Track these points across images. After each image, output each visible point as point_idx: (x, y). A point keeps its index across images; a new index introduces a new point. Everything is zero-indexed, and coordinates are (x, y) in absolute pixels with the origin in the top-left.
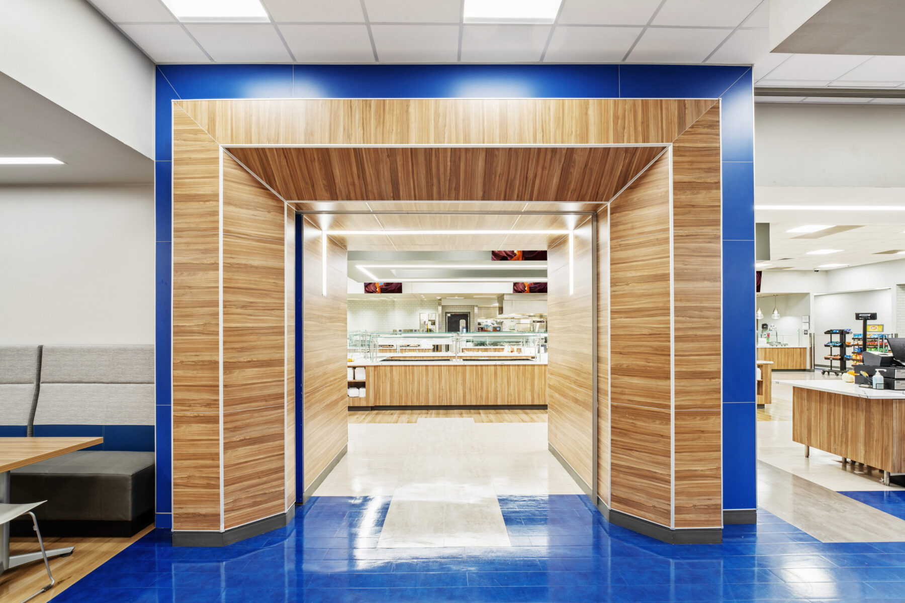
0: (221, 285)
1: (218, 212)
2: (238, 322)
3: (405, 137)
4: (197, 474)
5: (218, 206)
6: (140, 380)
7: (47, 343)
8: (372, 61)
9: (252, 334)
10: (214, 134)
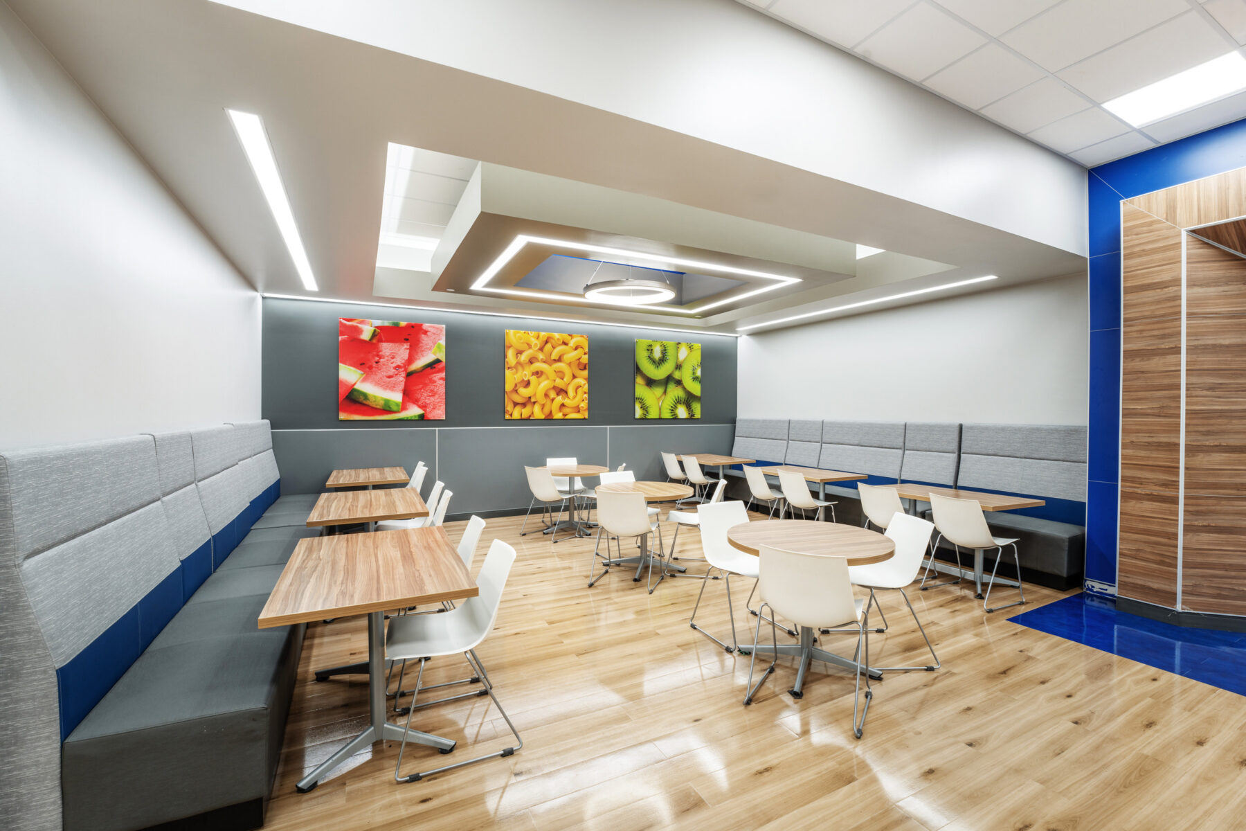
1: (1180, 296)
2: (1204, 405)
4: (1149, 549)
5: (1180, 290)
9: (1220, 417)
10: (1174, 221)
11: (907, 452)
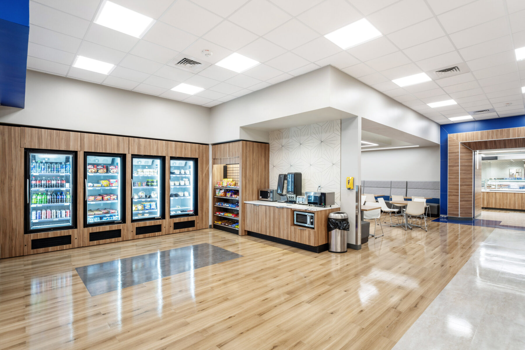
0: (459, 169)
1: (459, 155)
2: (463, 177)
3: (508, 136)
4: (454, 206)
6: (431, 188)
7: (408, 180)
8: (497, 117)
10: (458, 140)
11: (392, 189)
